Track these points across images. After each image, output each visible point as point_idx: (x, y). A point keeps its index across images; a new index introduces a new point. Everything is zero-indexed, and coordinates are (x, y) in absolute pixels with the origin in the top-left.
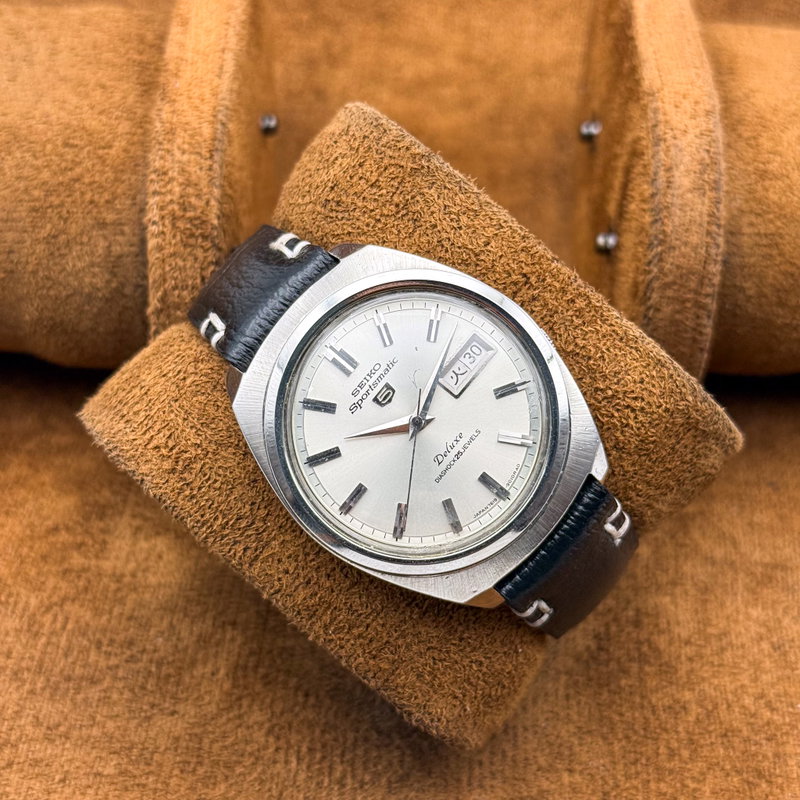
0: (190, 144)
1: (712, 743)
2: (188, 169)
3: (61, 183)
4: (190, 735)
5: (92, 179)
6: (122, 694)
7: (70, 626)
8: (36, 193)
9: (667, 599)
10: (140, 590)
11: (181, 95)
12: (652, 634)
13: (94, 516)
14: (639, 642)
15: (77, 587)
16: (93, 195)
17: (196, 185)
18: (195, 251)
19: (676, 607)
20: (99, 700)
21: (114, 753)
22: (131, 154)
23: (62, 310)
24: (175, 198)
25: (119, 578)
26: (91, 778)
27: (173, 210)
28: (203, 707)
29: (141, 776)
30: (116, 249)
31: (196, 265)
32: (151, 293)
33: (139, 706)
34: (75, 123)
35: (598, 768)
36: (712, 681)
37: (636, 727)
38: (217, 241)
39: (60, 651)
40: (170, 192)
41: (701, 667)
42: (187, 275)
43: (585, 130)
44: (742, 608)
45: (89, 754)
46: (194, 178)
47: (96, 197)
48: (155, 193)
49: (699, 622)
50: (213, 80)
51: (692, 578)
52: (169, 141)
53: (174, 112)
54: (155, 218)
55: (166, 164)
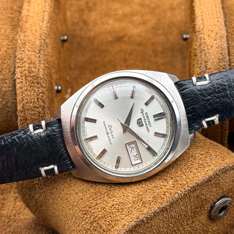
0: (31, 48)
2: (31, 57)
10: (17, 221)
11: (28, 29)
17: (34, 63)
18: (34, 88)
24: (26, 69)
25: (9, 217)
27: (26, 73)
31: (35, 94)
32: (18, 105)
38: (42, 84)
40: (24, 66)
42: (31, 98)
43: (185, 36)
46: (33, 61)
48: (18, 67)
52: (23, 47)
53: (25, 36)
54: (19, 77)
55: (23, 56)
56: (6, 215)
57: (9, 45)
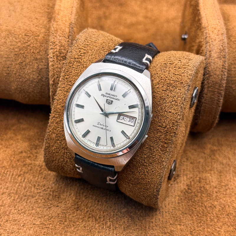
0: (62, 34)
1: (224, 217)
2: (61, 41)
3: (24, 47)
4: (62, 213)
5: (33, 46)
6: (41, 200)
7: (26, 181)
8: (16, 50)
9: (209, 175)
11: (59, 20)
12: (205, 185)
13: (33, 148)
14: (201, 187)
15: (28, 169)
16: (33, 50)
17: (64, 46)
19: (212, 177)
20: (35, 202)
21: (39, 218)
22: (45, 38)
23: (23, 85)
24: (57, 50)
25: (41, 167)
26: (32, 225)
27: (57, 54)
28: (67, 205)
29: (47, 225)
30: (40, 67)
32: (50, 79)
33: (47, 204)
34: (28, 29)
35: (188, 224)
36: (223, 199)
37: (200, 212)
39: (23, 188)
40: (56, 48)
41: (220, 195)
43: (183, 37)
44: (232, 177)
45: (31, 218)
46: (63, 44)
47: (34, 51)
48: (51, 49)
49: (219, 182)
50: (69, 15)
51: (217, 168)
52: (56, 33)
53: (57, 25)
54: (51, 56)
55: (55, 40)
56: (38, 165)
57: (46, 32)
